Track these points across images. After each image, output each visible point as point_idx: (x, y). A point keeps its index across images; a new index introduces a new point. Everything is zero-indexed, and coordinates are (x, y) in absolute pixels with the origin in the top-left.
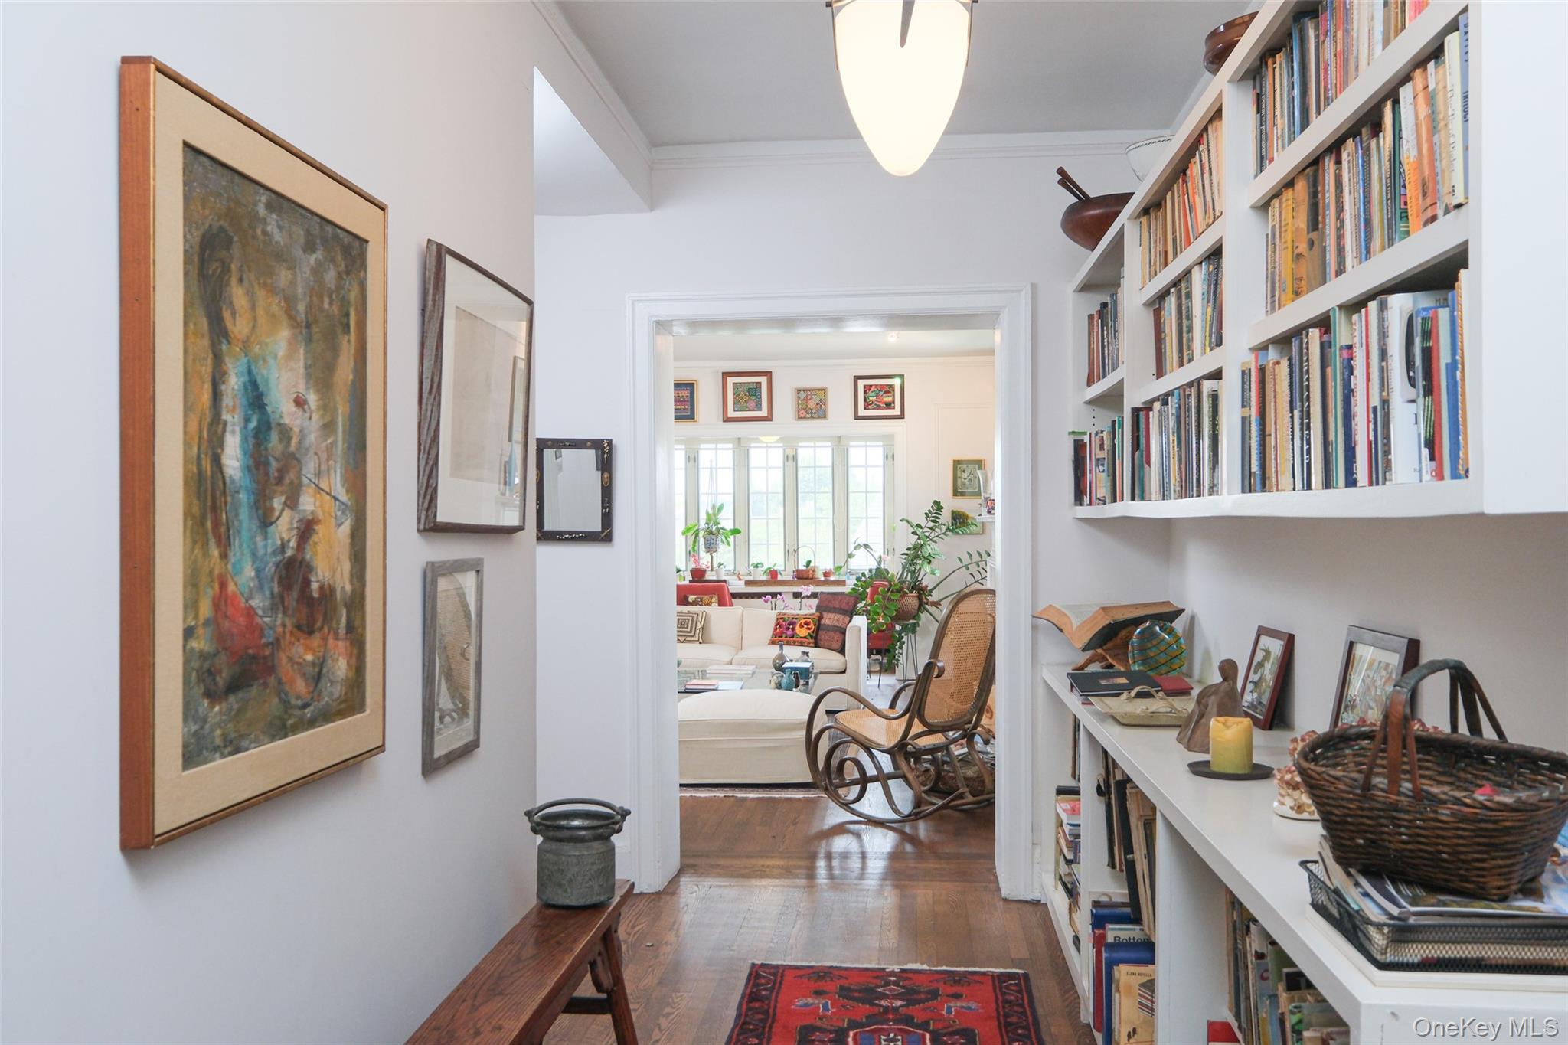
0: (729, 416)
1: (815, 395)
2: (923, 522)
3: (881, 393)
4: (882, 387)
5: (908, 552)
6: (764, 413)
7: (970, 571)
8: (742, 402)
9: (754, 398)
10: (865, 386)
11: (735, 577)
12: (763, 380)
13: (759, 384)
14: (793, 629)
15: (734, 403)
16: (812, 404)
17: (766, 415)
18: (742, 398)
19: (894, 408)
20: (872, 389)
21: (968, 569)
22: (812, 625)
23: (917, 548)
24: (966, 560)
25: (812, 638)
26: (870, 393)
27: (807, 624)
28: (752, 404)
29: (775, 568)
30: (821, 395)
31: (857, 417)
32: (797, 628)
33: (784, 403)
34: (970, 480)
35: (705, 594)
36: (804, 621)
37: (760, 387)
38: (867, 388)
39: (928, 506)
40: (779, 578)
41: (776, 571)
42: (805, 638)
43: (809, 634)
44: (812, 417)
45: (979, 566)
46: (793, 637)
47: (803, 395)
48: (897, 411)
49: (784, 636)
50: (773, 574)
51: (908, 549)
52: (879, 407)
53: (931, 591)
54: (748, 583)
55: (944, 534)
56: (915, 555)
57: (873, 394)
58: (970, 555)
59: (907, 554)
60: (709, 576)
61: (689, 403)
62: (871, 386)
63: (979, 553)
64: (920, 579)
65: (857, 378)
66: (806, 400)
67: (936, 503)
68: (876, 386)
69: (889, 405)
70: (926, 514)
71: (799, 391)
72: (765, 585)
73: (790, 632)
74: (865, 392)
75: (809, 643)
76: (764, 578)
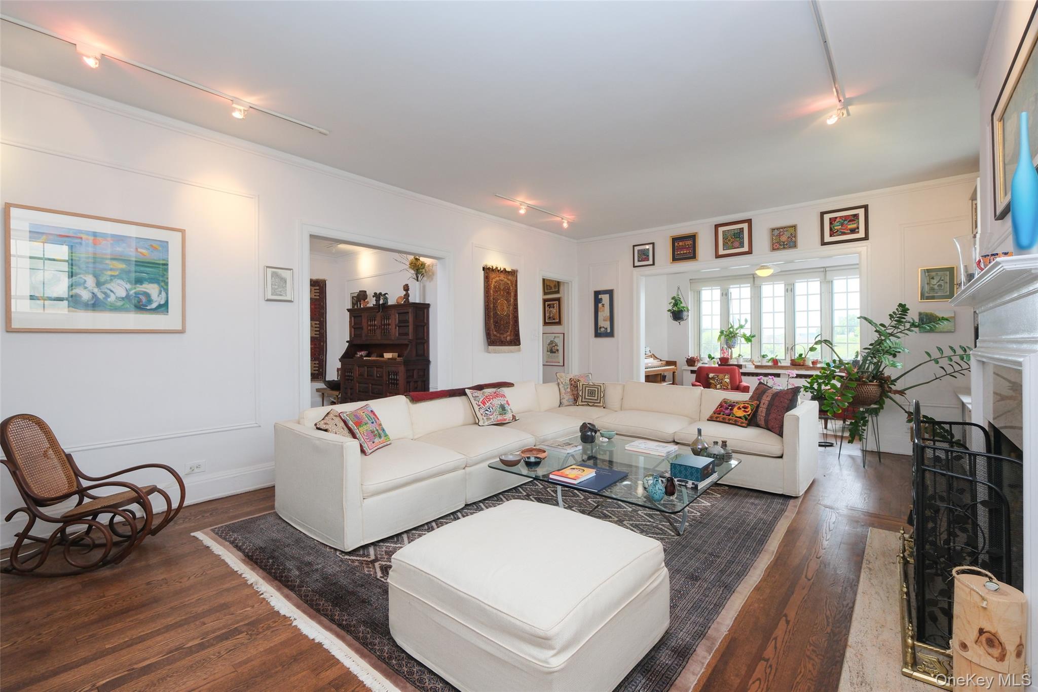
0: (720, 254)
1: (786, 231)
2: (887, 322)
3: (846, 222)
4: (846, 217)
5: (871, 347)
6: (746, 249)
7: (941, 364)
8: (729, 243)
9: (738, 239)
10: (830, 219)
11: (751, 363)
12: (745, 226)
13: (742, 230)
14: (731, 410)
15: (723, 245)
16: (784, 238)
17: (747, 250)
18: (729, 240)
19: (858, 232)
20: (837, 220)
21: (937, 363)
22: (749, 409)
23: (880, 342)
24: (936, 354)
25: (746, 419)
26: (836, 223)
27: (745, 407)
28: (736, 244)
29: (777, 358)
30: (792, 230)
31: (823, 243)
32: (735, 409)
33: (762, 239)
34: (940, 286)
35: (721, 373)
36: (742, 405)
37: (743, 231)
38: (832, 221)
39: (893, 308)
40: (779, 364)
41: (777, 360)
42: (740, 418)
43: (744, 416)
44: (784, 248)
45: (951, 360)
46: (729, 415)
47: (776, 232)
48: (862, 234)
49: (722, 413)
50: (775, 362)
51: (871, 345)
52: (844, 234)
53: (895, 380)
54: (757, 367)
55: (908, 330)
56: (876, 350)
57: (838, 224)
58: (940, 349)
59: (869, 349)
60: (731, 362)
61: (692, 249)
62: (836, 218)
63: (951, 348)
64: (881, 370)
65: (822, 214)
66: (779, 236)
67: (900, 305)
68: (841, 217)
69: (853, 231)
70: (890, 315)
71: (773, 230)
72: (768, 369)
73: (728, 411)
74: (831, 223)
75: (742, 423)
76: (770, 364)
